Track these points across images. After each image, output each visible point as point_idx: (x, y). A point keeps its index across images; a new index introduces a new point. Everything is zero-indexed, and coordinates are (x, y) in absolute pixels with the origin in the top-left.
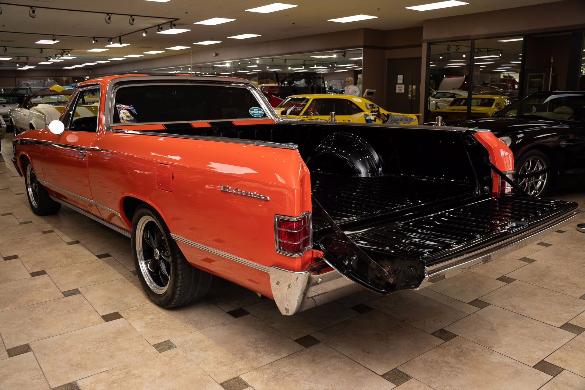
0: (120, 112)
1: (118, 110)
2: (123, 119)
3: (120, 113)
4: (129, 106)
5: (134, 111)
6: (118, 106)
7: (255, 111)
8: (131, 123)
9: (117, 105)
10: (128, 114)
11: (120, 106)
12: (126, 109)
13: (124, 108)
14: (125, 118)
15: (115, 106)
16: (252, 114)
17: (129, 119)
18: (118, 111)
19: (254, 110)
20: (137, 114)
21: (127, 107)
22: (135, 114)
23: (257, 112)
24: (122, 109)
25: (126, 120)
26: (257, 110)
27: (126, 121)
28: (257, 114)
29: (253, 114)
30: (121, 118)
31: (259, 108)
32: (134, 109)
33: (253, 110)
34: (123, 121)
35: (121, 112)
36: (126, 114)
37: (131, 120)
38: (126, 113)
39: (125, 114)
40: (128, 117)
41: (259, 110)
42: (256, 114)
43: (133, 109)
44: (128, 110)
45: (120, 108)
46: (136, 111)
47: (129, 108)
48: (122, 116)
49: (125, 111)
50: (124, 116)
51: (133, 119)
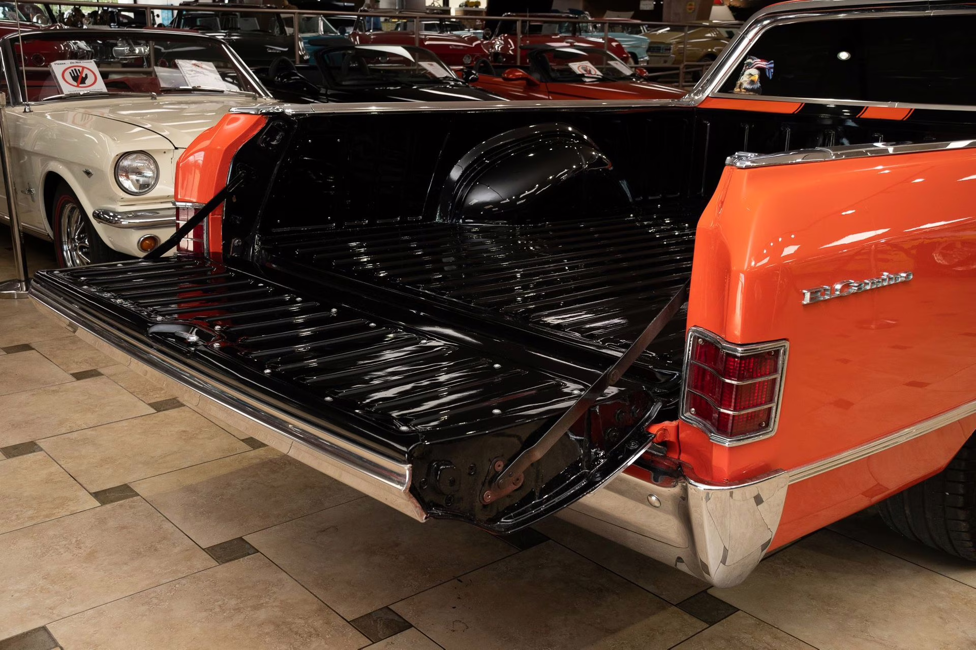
0: (745, 71)
1: (744, 68)
2: (741, 85)
3: (743, 74)
4: (768, 61)
5: (770, 74)
6: (749, 61)
8: (750, 94)
9: (749, 59)
10: (756, 77)
11: (753, 60)
12: (758, 68)
13: (756, 66)
15: (745, 59)
17: (751, 87)
18: (743, 71)
20: (771, 78)
21: (763, 64)
22: (769, 78)
24: (751, 68)
25: (745, 89)
27: (743, 90)
30: (738, 85)
32: (774, 68)
34: (739, 90)
35: (748, 72)
36: (752, 78)
37: (752, 90)
38: (752, 75)
39: (750, 77)
40: (752, 82)
43: (771, 68)
44: (761, 70)
45: (749, 64)
46: (774, 72)
47: (764, 66)
48: (744, 80)
49: (754, 72)
50: (747, 80)
51: (758, 88)
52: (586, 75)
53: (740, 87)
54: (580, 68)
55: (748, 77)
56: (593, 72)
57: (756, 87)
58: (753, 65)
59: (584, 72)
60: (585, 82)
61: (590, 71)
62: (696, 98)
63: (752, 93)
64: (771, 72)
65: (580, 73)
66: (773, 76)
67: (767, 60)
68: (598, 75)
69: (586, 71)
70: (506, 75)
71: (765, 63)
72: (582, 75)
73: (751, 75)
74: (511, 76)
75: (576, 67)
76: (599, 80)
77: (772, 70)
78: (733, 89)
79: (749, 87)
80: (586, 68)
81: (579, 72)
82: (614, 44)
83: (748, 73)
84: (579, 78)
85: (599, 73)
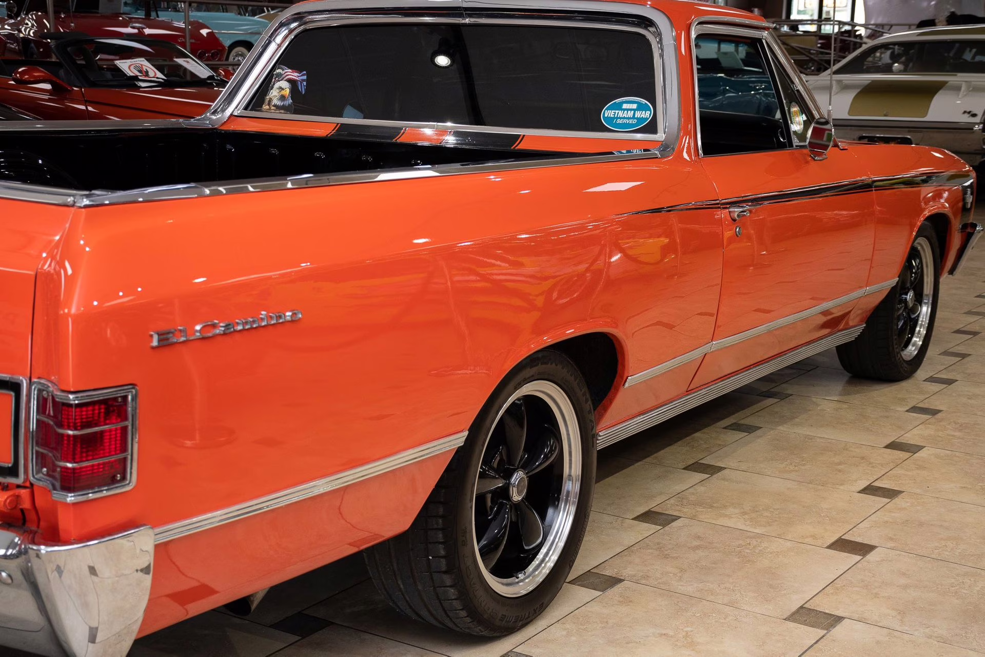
0: (274, 84)
1: (273, 80)
2: (270, 100)
3: (272, 88)
5: (302, 88)
6: (278, 71)
7: (625, 110)
8: (281, 113)
9: (278, 69)
10: (287, 92)
11: (283, 70)
12: (289, 81)
13: (287, 77)
14: (276, 101)
15: (272, 70)
16: (606, 119)
17: (282, 104)
19: (625, 106)
20: (303, 93)
21: (294, 75)
22: (301, 93)
23: (630, 114)
24: (281, 80)
25: (275, 106)
26: (635, 106)
27: (273, 108)
28: (625, 121)
29: (609, 119)
30: (267, 101)
31: (644, 101)
32: (307, 80)
33: (619, 107)
34: (267, 107)
35: (277, 85)
36: (283, 92)
39: (280, 91)
40: (283, 98)
41: (641, 107)
42: (619, 121)
43: (303, 80)
44: (292, 82)
45: (279, 75)
46: (307, 86)
47: (296, 78)
48: (274, 94)
49: (284, 84)
50: (277, 94)
51: (289, 104)
52: (140, 78)
53: (269, 104)
54: (132, 68)
55: (278, 91)
56: (151, 74)
57: (287, 104)
58: (284, 76)
59: (138, 74)
60: (141, 87)
61: (147, 72)
62: (214, 117)
63: (282, 111)
64: (304, 86)
65: (132, 74)
66: (306, 90)
67: (299, 71)
68: (157, 78)
69: (140, 71)
70: (18, 75)
71: (296, 74)
72: (136, 78)
73: (281, 89)
74: (26, 77)
75: (126, 66)
76: (160, 84)
77: (305, 83)
78: (262, 107)
79: (279, 103)
80: (142, 68)
81: (130, 74)
82: (204, 32)
83: (278, 87)
84: (131, 82)
85: (159, 75)
